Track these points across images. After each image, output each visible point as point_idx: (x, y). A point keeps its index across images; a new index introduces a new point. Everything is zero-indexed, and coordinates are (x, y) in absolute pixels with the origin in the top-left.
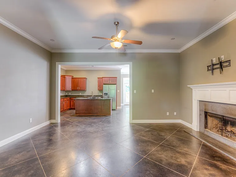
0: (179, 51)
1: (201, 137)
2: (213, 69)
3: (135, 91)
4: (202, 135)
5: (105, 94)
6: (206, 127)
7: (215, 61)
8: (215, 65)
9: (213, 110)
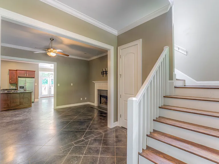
0: (89, 60)
1: (98, 108)
2: (103, 74)
3: (59, 85)
4: (99, 107)
5: (20, 87)
6: (100, 103)
7: (104, 70)
8: (104, 72)
9: (103, 94)
